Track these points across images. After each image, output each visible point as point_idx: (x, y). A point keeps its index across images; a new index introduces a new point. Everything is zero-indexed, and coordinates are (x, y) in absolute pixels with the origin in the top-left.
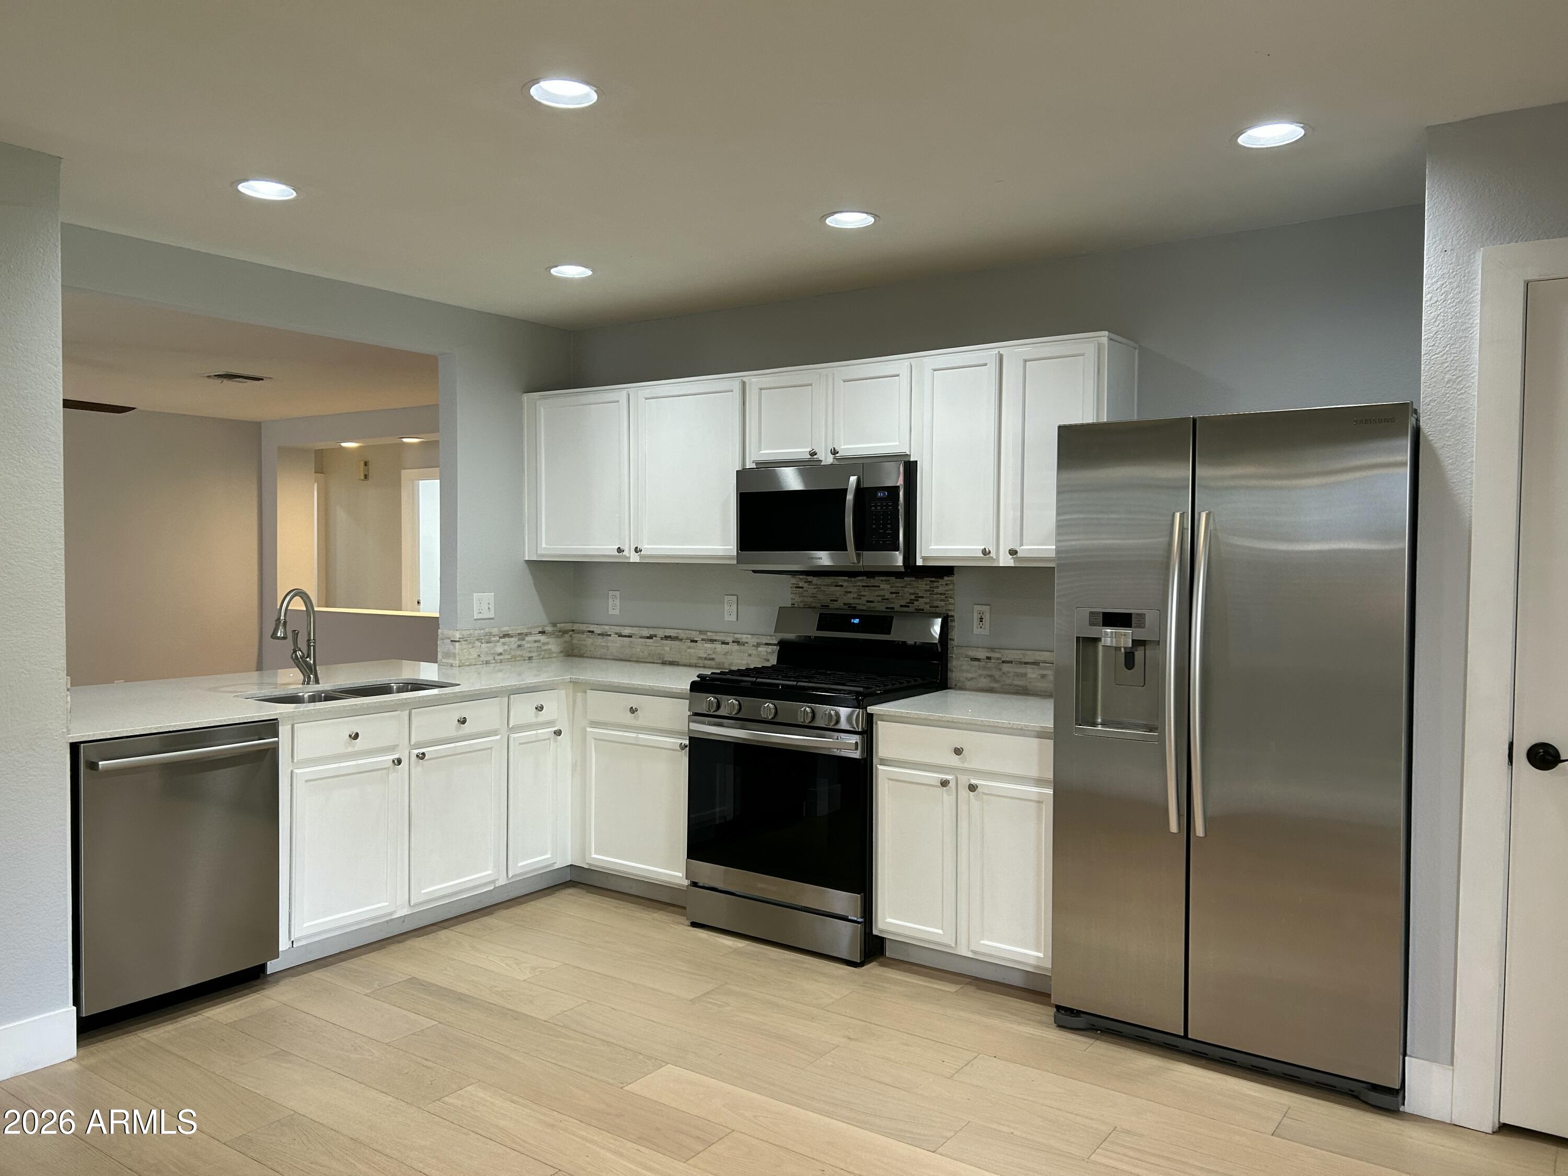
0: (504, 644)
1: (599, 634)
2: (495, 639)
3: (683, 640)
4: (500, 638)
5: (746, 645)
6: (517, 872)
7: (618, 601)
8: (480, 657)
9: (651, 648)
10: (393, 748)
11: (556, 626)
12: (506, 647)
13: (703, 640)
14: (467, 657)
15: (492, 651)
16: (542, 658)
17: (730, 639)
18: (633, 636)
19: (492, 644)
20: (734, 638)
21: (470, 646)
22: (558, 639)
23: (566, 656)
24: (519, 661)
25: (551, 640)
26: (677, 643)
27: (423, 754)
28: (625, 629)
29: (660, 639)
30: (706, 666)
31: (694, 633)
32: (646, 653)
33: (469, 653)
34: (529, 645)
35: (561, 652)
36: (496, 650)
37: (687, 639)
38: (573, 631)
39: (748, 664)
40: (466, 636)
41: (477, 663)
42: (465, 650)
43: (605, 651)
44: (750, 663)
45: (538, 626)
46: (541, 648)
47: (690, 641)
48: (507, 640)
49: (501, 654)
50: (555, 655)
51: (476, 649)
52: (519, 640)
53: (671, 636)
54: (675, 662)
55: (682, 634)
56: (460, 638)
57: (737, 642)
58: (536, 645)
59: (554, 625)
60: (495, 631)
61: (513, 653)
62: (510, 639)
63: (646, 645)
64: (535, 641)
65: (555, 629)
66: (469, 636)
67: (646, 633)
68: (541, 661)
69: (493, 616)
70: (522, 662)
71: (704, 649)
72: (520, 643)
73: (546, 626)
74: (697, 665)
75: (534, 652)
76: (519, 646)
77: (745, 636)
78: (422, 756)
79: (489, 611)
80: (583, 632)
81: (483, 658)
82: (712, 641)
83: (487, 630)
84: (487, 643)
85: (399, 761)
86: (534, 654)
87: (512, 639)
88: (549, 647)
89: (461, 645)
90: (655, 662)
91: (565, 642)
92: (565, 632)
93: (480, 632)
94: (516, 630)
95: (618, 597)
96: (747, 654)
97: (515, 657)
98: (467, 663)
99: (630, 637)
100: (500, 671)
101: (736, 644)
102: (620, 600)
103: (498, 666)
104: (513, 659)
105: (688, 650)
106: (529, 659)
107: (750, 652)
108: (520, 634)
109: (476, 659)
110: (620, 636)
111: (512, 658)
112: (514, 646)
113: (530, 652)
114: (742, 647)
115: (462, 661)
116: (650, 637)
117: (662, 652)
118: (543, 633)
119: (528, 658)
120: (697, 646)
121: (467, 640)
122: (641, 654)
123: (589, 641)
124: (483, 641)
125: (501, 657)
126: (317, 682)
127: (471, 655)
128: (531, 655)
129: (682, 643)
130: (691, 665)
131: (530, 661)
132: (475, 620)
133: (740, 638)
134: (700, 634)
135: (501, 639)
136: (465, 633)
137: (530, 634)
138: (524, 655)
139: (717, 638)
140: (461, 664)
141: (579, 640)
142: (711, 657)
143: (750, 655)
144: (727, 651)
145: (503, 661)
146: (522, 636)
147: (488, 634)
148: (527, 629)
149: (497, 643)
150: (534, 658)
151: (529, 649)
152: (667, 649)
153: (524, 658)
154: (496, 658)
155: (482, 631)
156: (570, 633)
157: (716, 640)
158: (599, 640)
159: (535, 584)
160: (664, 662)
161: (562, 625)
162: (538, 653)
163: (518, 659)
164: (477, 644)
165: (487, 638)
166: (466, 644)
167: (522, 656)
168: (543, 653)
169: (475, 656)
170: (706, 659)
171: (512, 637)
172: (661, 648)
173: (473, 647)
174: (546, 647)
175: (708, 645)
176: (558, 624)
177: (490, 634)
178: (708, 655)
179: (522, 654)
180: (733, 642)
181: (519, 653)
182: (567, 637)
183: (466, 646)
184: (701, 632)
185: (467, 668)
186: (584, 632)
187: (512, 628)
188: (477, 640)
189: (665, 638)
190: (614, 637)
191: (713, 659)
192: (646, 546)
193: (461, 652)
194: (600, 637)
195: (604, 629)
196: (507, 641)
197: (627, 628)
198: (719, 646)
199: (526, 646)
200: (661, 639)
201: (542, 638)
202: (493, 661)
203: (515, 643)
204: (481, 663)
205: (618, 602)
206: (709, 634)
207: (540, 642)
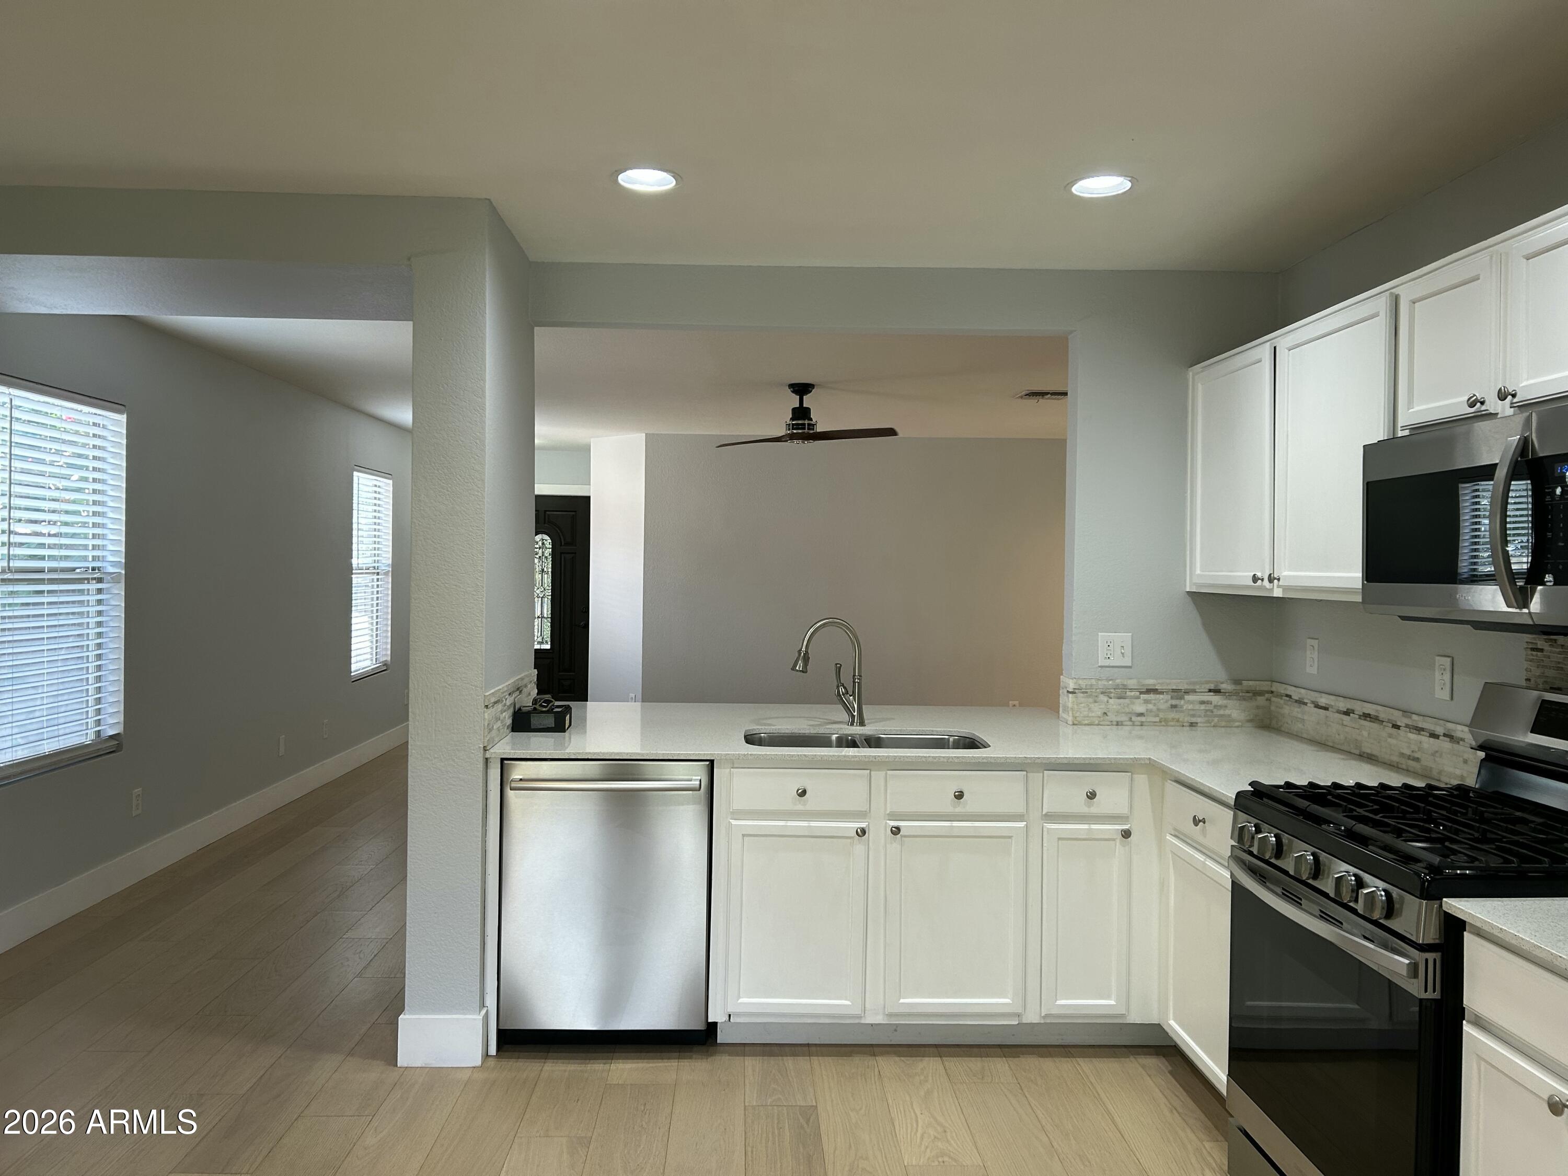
0: (1147, 702)
1: (1296, 701)
2: (1133, 694)
3: (1384, 723)
4: (1141, 693)
5: (1461, 743)
6: (1054, 1011)
7: (1316, 653)
8: (1107, 715)
9: (1347, 729)
10: (862, 815)
11: (1241, 684)
12: (1150, 706)
13: (1407, 726)
14: (1086, 713)
15: (1127, 710)
16: (1214, 726)
17: (1440, 730)
18: (1330, 709)
19: (1127, 701)
20: (1445, 729)
21: (1091, 700)
22: (1244, 702)
23: (1256, 727)
24: (1172, 726)
25: (1231, 703)
26: (1375, 726)
27: (898, 829)
28: (1321, 697)
29: (1357, 717)
30: (1410, 769)
31: (1396, 713)
32: (1342, 737)
33: (1089, 709)
34: (1190, 707)
35: (1249, 721)
36: (1134, 708)
37: (1389, 721)
38: (1272, 692)
39: (1462, 775)
40: (1084, 687)
41: (1101, 723)
42: (1083, 705)
43: (1300, 725)
44: (1465, 775)
45: (1207, 682)
46: (1212, 712)
47: (1391, 725)
48: (1152, 696)
49: (1141, 715)
50: (1237, 724)
51: (1100, 705)
52: (1172, 698)
53: (1370, 715)
54: (1374, 756)
55: (1383, 713)
56: (1074, 689)
57: (1449, 736)
58: (1203, 707)
59: (1237, 682)
60: (1132, 683)
61: (1161, 715)
62: (1158, 696)
63: (1343, 725)
64: (1202, 702)
65: (1238, 687)
66: (1088, 687)
67: (1343, 705)
68: (1212, 729)
69: (1130, 665)
70: (1178, 728)
71: (1407, 741)
72: (1174, 702)
73: (1222, 683)
74: (1400, 766)
75: (1200, 716)
76: (1174, 707)
77: (1459, 727)
78: (896, 831)
79: (1124, 657)
80: (1280, 696)
81: (1112, 717)
82: (1419, 730)
83: (1118, 681)
84: (1119, 698)
85: (864, 832)
86: (1199, 720)
87: (1162, 696)
88: (1227, 712)
89: (1077, 697)
90: (1352, 751)
91: (1258, 707)
92: (1257, 693)
93: (1106, 683)
94: (1168, 684)
95: (1316, 647)
96: (1461, 759)
97: (1166, 720)
98: (1086, 722)
99: (1326, 709)
100: (1141, 737)
101: (1448, 739)
102: (1318, 653)
103: (1137, 731)
104: (1163, 723)
105: (1389, 740)
106: (1190, 726)
107: (1466, 756)
108: (1174, 691)
109: (1100, 717)
110: (1317, 706)
111: (1160, 722)
112: (1163, 706)
113: (1193, 716)
114: (1456, 746)
115: (1078, 719)
116: (1347, 713)
117: (1359, 738)
118: (1217, 691)
119: (1188, 724)
120: (1398, 734)
121: (1086, 692)
122: (1337, 736)
123: (1286, 710)
124: (1112, 695)
125: (1143, 719)
126: (862, 723)
127: (1093, 712)
128: (1194, 720)
129: (1382, 726)
130: (1392, 764)
131: (1194, 728)
132: (1100, 667)
133: (1453, 730)
134: (1403, 716)
135: (1141, 695)
136: (1083, 683)
137: (1194, 691)
138: (1181, 720)
139: (1424, 725)
140: (1076, 722)
141: (1277, 707)
142: (1416, 755)
143: (1465, 762)
144: (1437, 749)
145: (1145, 724)
146: (1178, 693)
147: (1121, 686)
148: (1187, 684)
149: (1135, 700)
150: (1199, 724)
151: (1192, 712)
152: (1365, 733)
153: (1181, 724)
154: (1134, 718)
155: (1110, 682)
156: (1267, 695)
157: (1423, 729)
158: (1296, 709)
159: (1204, 625)
160: (1362, 753)
161: (1251, 683)
162: (1206, 719)
163: (1172, 723)
164: (1104, 698)
165: (1121, 692)
166: (1083, 697)
167: (1178, 721)
168: (1216, 720)
169: (1099, 713)
170: (1409, 757)
171: (1162, 693)
172: (1358, 731)
173: (1095, 702)
174: (1221, 712)
175: (1412, 736)
176: (1243, 682)
177: (1125, 687)
178: (1413, 752)
179: (1179, 719)
180: (1445, 735)
181: (1172, 715)
182: (1261, 700)
183: (1083, 700)
184: (1406, 713)
185: (1087, 728)
186: (1282, 696)
187: (1160, 681)
188: (1102, 693)
189: (1363, 716)
190: (1310, 708)
191: (1417, 760)
192: (1286, 573)
193: (1076, 707)
194: (1296, 704)
195: (1300, 693)
196: (1153, 698)
197: (1323, 695)
198: (1427, 741)
199: (1185, 707)
200: (1359, 718)
201: (1215, 699)
202: (1130, 723)
203: (1167, 702)
204: (1109, 723)
205: (1315, 655)
206: (1415, 717)
207: (1211, 704)
